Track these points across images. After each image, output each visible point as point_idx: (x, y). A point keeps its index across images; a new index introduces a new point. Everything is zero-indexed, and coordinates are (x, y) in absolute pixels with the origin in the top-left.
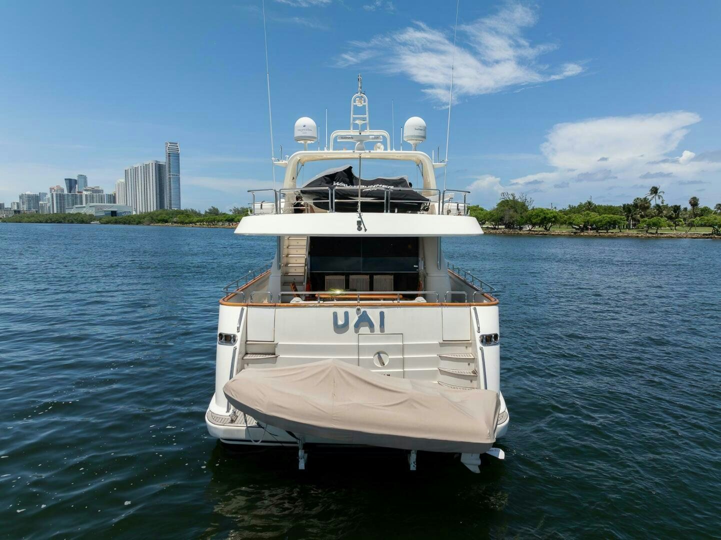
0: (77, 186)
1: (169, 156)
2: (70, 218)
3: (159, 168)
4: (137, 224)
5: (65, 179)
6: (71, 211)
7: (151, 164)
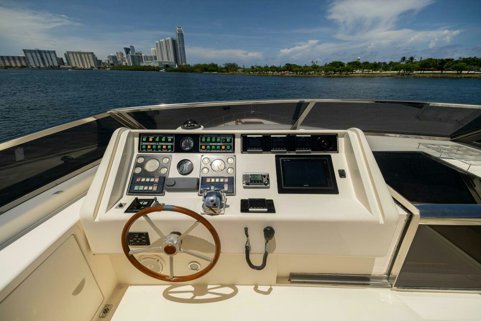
0: (130, 52)
1: (179, 35)
2: (147, 68)
3: (174, 42)
4: (191, 72)
5: (124, 48)
6: (143, 64)
7: (170, 40)
